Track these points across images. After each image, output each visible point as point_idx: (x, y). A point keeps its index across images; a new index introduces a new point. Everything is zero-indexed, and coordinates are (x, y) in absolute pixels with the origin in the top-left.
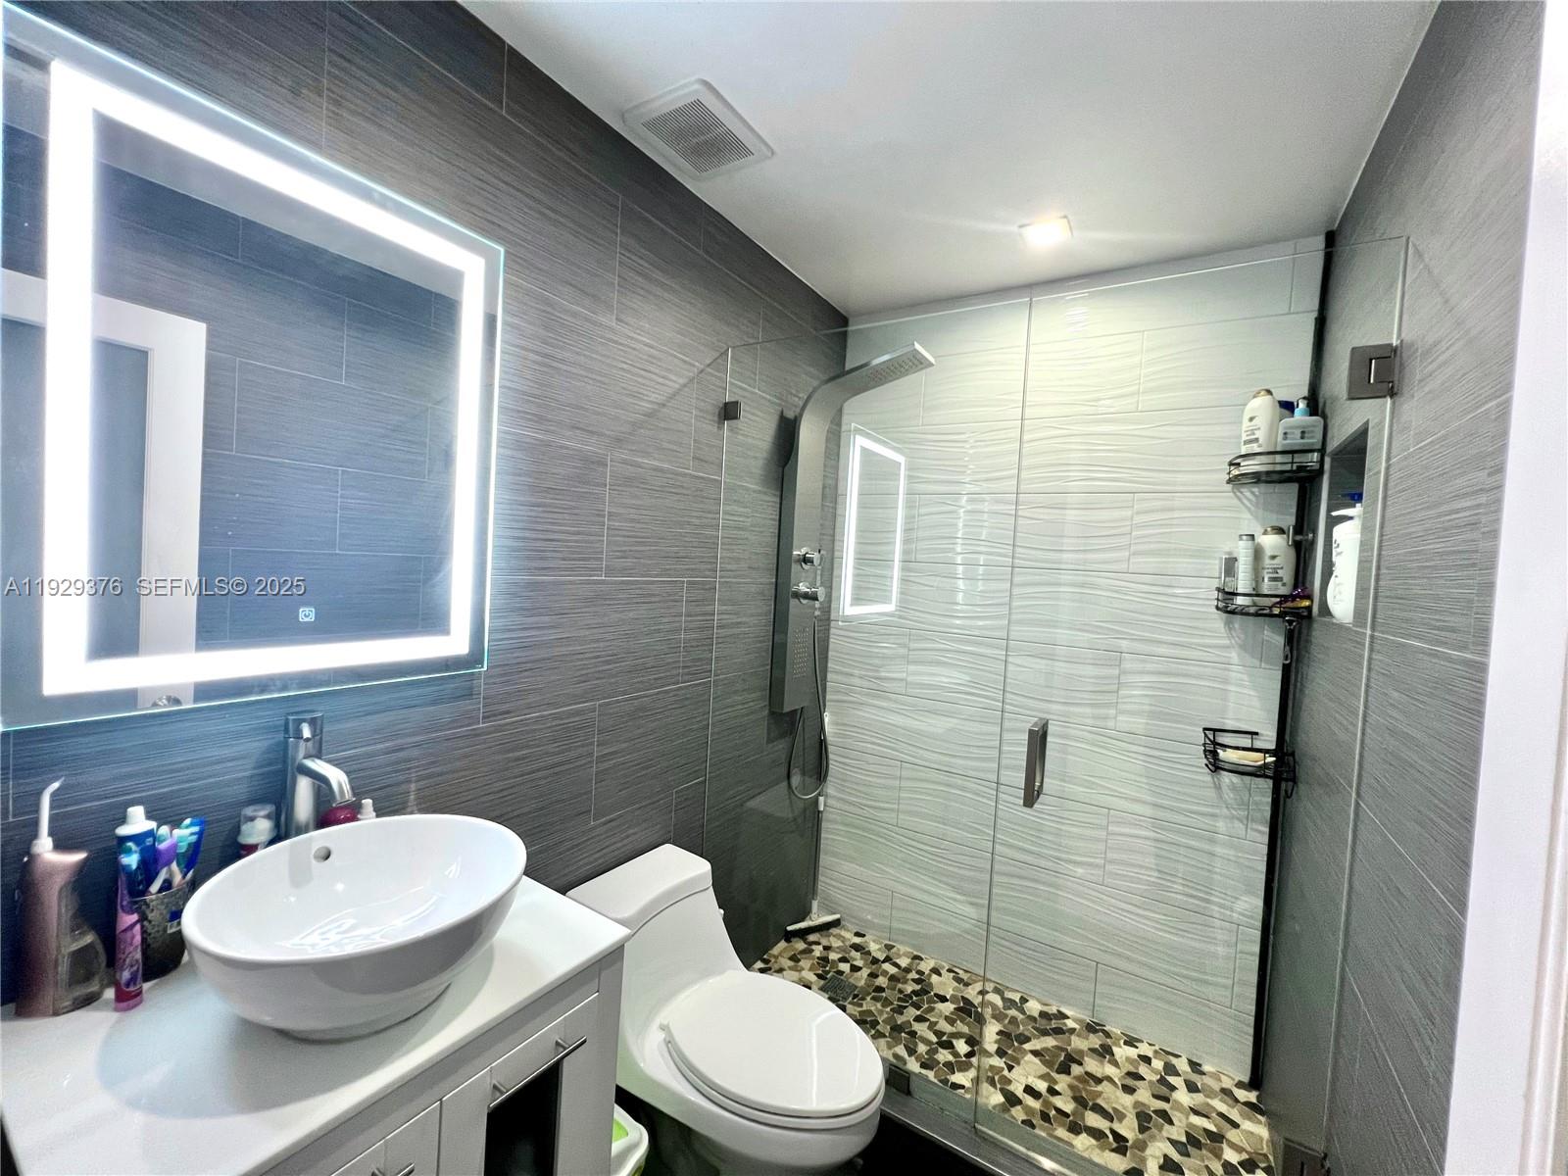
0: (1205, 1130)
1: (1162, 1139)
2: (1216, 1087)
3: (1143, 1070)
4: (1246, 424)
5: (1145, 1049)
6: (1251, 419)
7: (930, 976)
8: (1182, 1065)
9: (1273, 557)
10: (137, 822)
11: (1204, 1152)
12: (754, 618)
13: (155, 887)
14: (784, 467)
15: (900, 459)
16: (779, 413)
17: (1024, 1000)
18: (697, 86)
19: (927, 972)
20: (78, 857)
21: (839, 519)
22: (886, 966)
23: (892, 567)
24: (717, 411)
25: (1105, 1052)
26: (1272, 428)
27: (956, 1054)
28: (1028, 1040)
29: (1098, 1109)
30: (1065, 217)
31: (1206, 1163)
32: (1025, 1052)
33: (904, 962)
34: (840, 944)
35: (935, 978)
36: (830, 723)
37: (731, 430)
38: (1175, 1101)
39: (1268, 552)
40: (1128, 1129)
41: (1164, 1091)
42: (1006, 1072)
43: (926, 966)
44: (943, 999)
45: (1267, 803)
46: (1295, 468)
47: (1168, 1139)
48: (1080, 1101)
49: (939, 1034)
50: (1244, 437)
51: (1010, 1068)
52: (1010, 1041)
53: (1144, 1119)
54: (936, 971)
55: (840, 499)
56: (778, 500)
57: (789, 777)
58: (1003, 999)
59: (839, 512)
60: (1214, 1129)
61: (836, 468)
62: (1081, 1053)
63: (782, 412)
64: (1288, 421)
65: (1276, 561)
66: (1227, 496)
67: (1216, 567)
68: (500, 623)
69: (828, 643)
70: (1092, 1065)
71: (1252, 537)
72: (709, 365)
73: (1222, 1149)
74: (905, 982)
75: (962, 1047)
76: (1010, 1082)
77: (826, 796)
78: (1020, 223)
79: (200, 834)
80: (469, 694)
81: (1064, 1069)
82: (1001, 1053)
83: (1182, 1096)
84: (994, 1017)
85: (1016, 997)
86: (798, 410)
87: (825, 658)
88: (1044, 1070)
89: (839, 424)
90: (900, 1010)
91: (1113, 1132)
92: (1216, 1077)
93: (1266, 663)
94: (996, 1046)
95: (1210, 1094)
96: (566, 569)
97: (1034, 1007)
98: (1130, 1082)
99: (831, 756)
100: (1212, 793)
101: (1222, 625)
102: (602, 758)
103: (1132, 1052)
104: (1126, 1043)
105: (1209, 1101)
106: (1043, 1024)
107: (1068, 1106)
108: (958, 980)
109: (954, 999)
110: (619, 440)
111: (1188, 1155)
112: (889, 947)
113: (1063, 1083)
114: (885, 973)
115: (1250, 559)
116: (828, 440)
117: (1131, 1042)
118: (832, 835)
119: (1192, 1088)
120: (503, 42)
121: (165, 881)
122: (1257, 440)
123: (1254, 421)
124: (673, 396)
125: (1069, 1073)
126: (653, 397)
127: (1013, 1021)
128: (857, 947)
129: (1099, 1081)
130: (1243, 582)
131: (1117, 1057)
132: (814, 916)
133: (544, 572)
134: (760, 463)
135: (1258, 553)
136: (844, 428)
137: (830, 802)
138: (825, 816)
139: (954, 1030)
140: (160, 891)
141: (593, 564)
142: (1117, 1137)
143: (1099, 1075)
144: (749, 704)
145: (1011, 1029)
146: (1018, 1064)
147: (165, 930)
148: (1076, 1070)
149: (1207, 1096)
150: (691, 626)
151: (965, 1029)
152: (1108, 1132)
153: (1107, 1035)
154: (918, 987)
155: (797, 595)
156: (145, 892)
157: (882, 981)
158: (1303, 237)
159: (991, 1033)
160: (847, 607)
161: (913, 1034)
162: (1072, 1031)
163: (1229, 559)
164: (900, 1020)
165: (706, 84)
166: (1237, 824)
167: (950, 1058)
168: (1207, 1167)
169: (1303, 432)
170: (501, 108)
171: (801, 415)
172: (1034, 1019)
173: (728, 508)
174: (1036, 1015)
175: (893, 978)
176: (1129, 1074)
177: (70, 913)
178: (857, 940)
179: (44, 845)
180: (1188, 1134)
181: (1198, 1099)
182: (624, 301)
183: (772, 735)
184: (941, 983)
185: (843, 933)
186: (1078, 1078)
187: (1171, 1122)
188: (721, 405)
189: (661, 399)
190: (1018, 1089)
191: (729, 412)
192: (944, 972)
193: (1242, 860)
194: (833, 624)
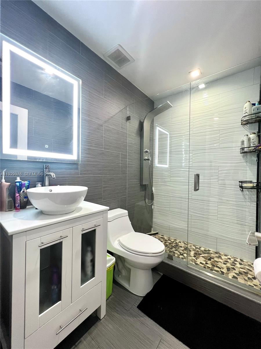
0: (244, 272)
1: (233, 273)
2: (247, 264)
3: (228, 260)
4: (244, 110)
5: (229, 257)
6: (245, 108)
7: (178, 243)
8: (238, 260)
9: (253, 139)
10: (18, 179)
11: (243, 275)
12: (135, 164)
13: (22, 191)
14: (141, 131)
15: (168, 133)
16: (139, 121)
17: (200, 248)
18: (117, 46)
19: (178, 242)
20: (9, 184)
21: (154, 145)
22: (169, 241)
23: (167, 154)
24: (126, 118)
25: (220, 257)
26: (250, 110)
27: (184, 256)
28: (201, 254)
29: (217, 267)
30: (199, 69)
31: (244, 277)
32: (200, 257)
33: (172, 241)
34: (158, 237)
35: (179, 243)
36: (154, 189)
37: (129, 122)
38: (236, 266)
39: (252, 139)
40: (225, 271)
41: (234, 264)
42: (196, 260)
43: (177, 241)
44: (181, 247)
45: (255, 197)
46: (256, 117)
47: (234, 273)
48: (213, 265)
49: (180, 253)
50: (244, 113)
51: (197, 259)
52: (197, 255)
53: (228, 269)
54: (180, 242)
55: (154, 141)
56: (140, 139)
57: (145, 200)
58: (195, 247)
59: (154, 143)
60: (246, 271)
61: (153, 134)
62: (214, 257)
63: (140, 120)
64: (254, 107)
65: (254, 140)
66: (242, 128)
67: (239, 144)
68: (83, 155)
69: (153, 172)
70: (216, 259)
71: (248, 135)
72: (124, 108)
73: (248, 275)
74: (173, 244)
75: (185, 255)
76: (196, 261)
77: (154, 205)
78: (189, 72)
79: (29, 184)
80: (77, 169)
81: (210, 260)
82: (195, 257)
83: (238, 265)
84: (193, 250)
85: (199, 247)
86: (143, 120)
87: (152, 175)
88: (205, 260)
89: (153, 124)
90: (171, 249)
91: (221, 271)
92: (247, 262)
93: (253, 165)
94: (193, 255)
95: (246, 265)
96: (95, 147)
97: (202, 249)
98: (225, 263)
99: (154, 197)
100: (242, 197)
101: (242, 157)
102: (104, 187)
103: (226, 257)
104: (224, 256)
105: (245, 266)
106: (204, 252)
107: (210, 266)
108: (185, 244)
109: (184, 247)
110: (106, 122)
111: (239, 276)
112: (169, 238)
113: (209, 262)
114: (168, 242)
115: (247, 140)
116: (150, 127)
117: (226, 255)
118: (156, 214)
119: (240, 264)
120: (80, 41)
121: (23, 191)
122: (247, 112)
123: (246, 108)
124: (116, 114)
125: (211, 260)
126: (112, 114)
127: (198, 251)
128: (162, 238)
129: (217, 262)
130: (246, 145)
131: (222, 258)
132: (152, 231)
133: (91, 147)
134: (136, 130)
135: (249, 139)
136: (154, 125)
137: (155, 207)
138: (154, 210)
139: (184, 252)
140: (22, 192)
141: (101, 146)
142: (222, 272)
143: (218, 261)
144: (136, 182)
145: (197, 253)
146: (199, 258)
147: (23, 200)
148: (212, 260)
149: (244, 266)
150: (122, 163)
151: (186, 252)
152: (220, 271)
153: (220, 254)
154: (176, 245)
155: (145, 160)
156: (20, 192)
157: (167, 244)
158: (256, 67)
159: (192, 253)
160: (156, 164)
161: (174, 253)
162: (212, 253)
163: (242, 141)
164: (171, 250)
165: (120, 45)
166: (249, 203)
167: (183, 257)
168: (244, 278)
169: (258, 109)
170: (80, 54)
171: (144, 121)
172: (203, 251)
173: (129, 139)
174: (203, 250)
175: (170, 243)
176: (225, 261)
177: (8, 194)
178: (162, 237)
179: (3, 181)
180: (239, 272)
181: (242, 266)
182: (105, 93)
183: (141, 190)
184: (181, 244)
185: (159, 235)
186: (213, 261)
187: (235, 270)
188: (127, 117)
189: (114, 114)
190: (199, 263)
191: (128, 119)
192: (182, 242)
193: (250, 211)
194: (154, 168)
